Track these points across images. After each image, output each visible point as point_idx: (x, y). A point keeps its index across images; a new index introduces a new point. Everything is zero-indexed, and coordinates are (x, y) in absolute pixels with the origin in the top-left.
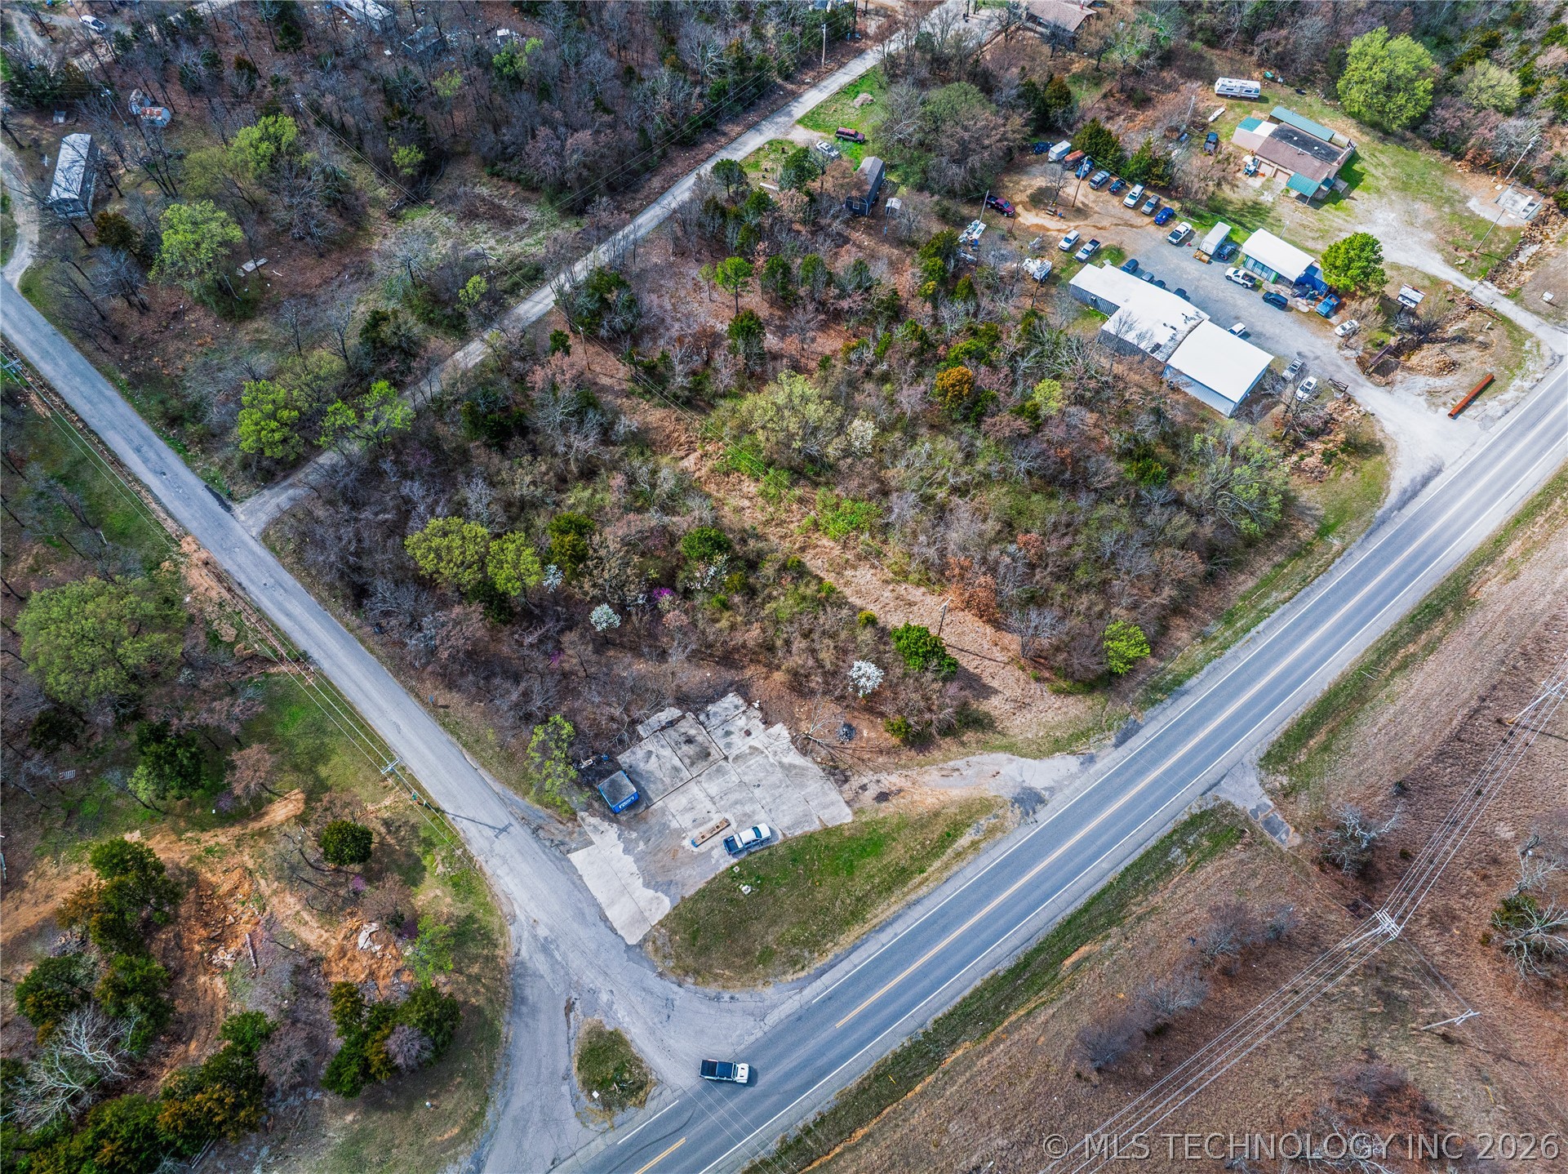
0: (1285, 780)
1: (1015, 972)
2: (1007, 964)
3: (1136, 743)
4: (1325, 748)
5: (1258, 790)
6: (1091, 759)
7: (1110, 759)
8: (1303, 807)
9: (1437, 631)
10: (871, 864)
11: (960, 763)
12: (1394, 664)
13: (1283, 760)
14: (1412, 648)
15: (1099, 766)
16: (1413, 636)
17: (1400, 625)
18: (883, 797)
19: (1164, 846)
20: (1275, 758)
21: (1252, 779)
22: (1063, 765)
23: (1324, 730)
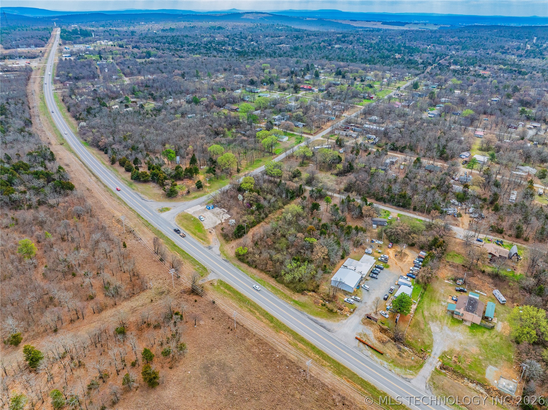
0: (216, 284)
1: (175, 245)
2: (176, 244)
3: (224, 262)
4: (225, 292)
5: (212, 279)
6: (219, 255)
7: (220, 259)
8: (208, 286)
9: (265, 321)
10: (197, 231)
11: (218, 240)
12: (252, 309)
13: (221, 284)
14: (258, 314)
15: (219, 257)
16: (261, 314)
17: (264, 310)
18: (210, 232)
19: (199, 264)
20: (221, 283)
21: (215, 278)
22: (219, 252)
23: (230, 293)
